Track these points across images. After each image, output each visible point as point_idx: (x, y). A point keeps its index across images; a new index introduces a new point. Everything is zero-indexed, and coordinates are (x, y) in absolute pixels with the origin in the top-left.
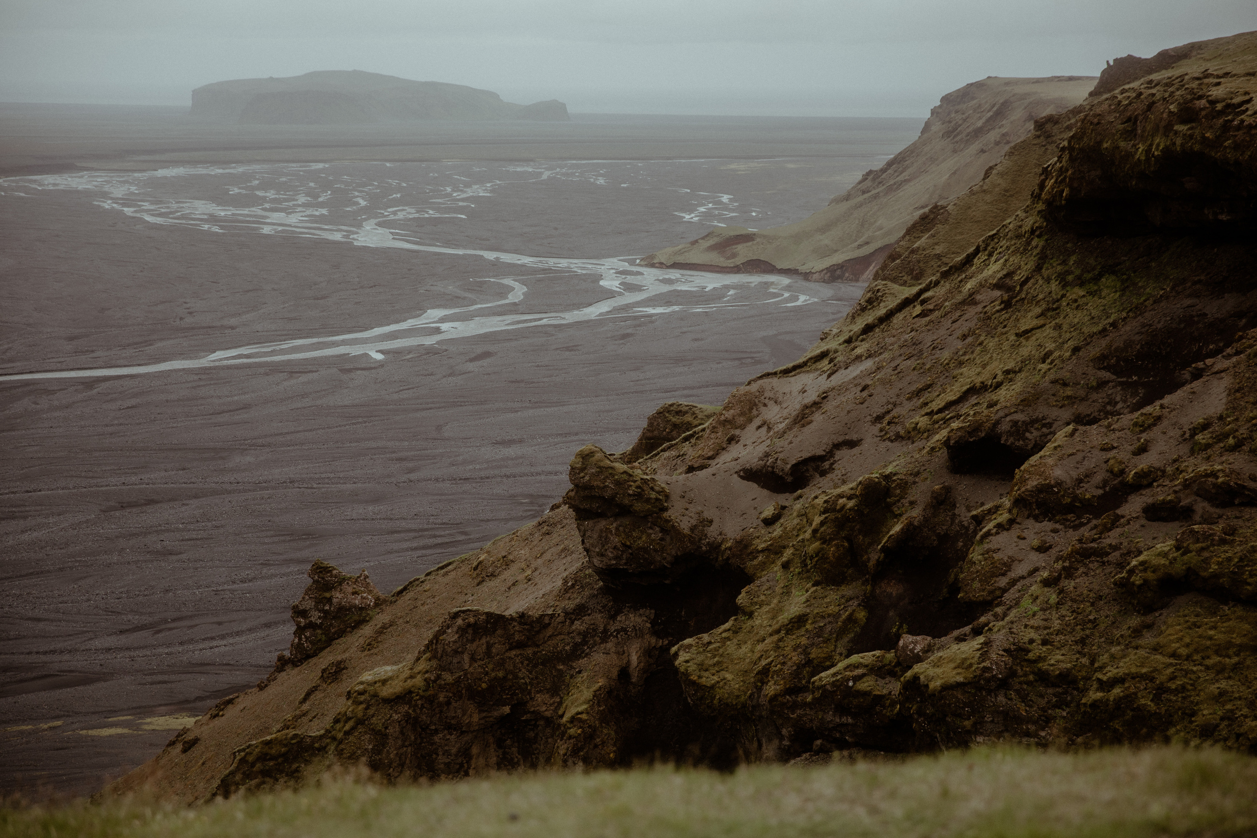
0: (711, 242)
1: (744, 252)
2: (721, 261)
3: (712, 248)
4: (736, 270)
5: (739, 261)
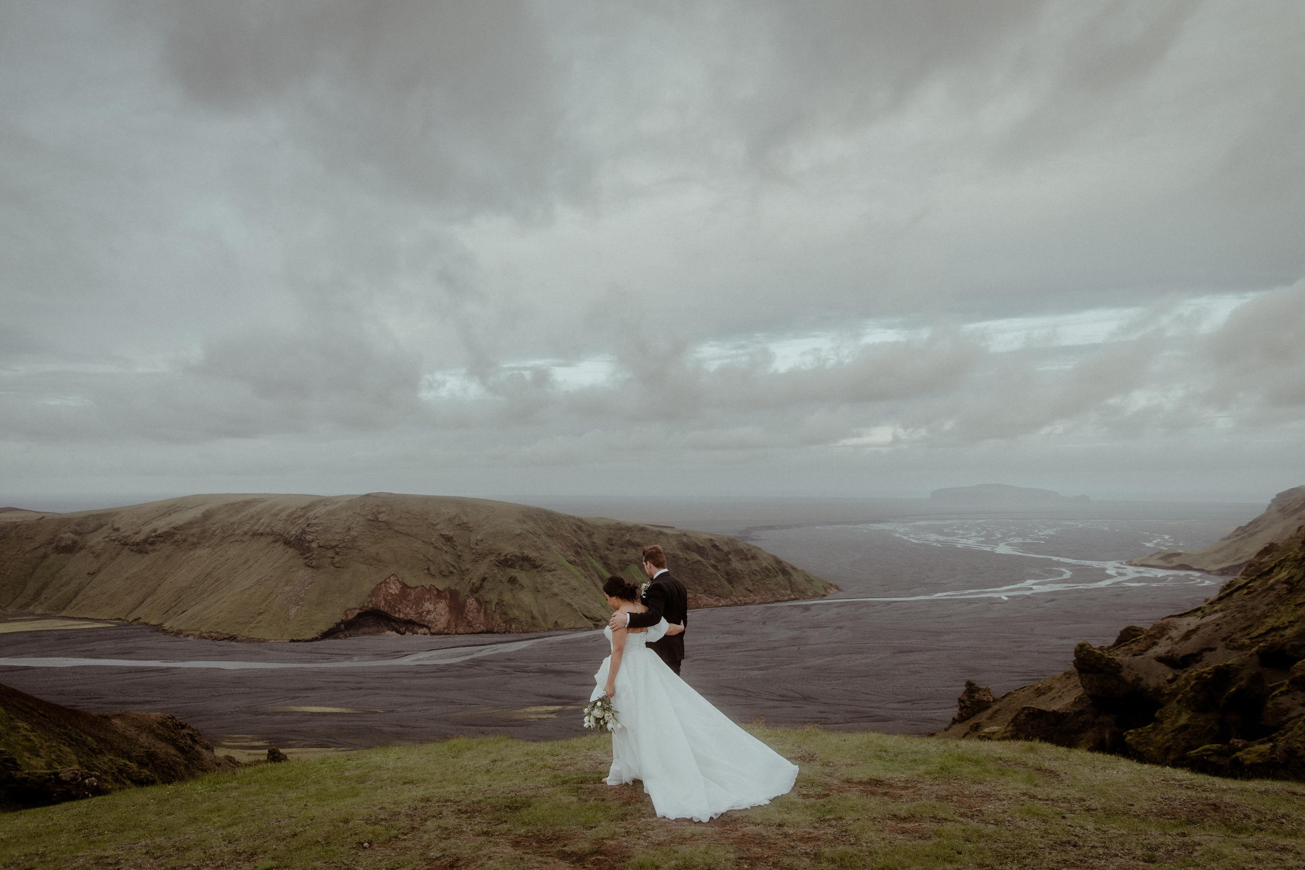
0: (1160, 556)
1: (1176, 561)
2: (1165, 564)
3: (1160, 558)
4: (1173, 568)
5: (1174, 564)
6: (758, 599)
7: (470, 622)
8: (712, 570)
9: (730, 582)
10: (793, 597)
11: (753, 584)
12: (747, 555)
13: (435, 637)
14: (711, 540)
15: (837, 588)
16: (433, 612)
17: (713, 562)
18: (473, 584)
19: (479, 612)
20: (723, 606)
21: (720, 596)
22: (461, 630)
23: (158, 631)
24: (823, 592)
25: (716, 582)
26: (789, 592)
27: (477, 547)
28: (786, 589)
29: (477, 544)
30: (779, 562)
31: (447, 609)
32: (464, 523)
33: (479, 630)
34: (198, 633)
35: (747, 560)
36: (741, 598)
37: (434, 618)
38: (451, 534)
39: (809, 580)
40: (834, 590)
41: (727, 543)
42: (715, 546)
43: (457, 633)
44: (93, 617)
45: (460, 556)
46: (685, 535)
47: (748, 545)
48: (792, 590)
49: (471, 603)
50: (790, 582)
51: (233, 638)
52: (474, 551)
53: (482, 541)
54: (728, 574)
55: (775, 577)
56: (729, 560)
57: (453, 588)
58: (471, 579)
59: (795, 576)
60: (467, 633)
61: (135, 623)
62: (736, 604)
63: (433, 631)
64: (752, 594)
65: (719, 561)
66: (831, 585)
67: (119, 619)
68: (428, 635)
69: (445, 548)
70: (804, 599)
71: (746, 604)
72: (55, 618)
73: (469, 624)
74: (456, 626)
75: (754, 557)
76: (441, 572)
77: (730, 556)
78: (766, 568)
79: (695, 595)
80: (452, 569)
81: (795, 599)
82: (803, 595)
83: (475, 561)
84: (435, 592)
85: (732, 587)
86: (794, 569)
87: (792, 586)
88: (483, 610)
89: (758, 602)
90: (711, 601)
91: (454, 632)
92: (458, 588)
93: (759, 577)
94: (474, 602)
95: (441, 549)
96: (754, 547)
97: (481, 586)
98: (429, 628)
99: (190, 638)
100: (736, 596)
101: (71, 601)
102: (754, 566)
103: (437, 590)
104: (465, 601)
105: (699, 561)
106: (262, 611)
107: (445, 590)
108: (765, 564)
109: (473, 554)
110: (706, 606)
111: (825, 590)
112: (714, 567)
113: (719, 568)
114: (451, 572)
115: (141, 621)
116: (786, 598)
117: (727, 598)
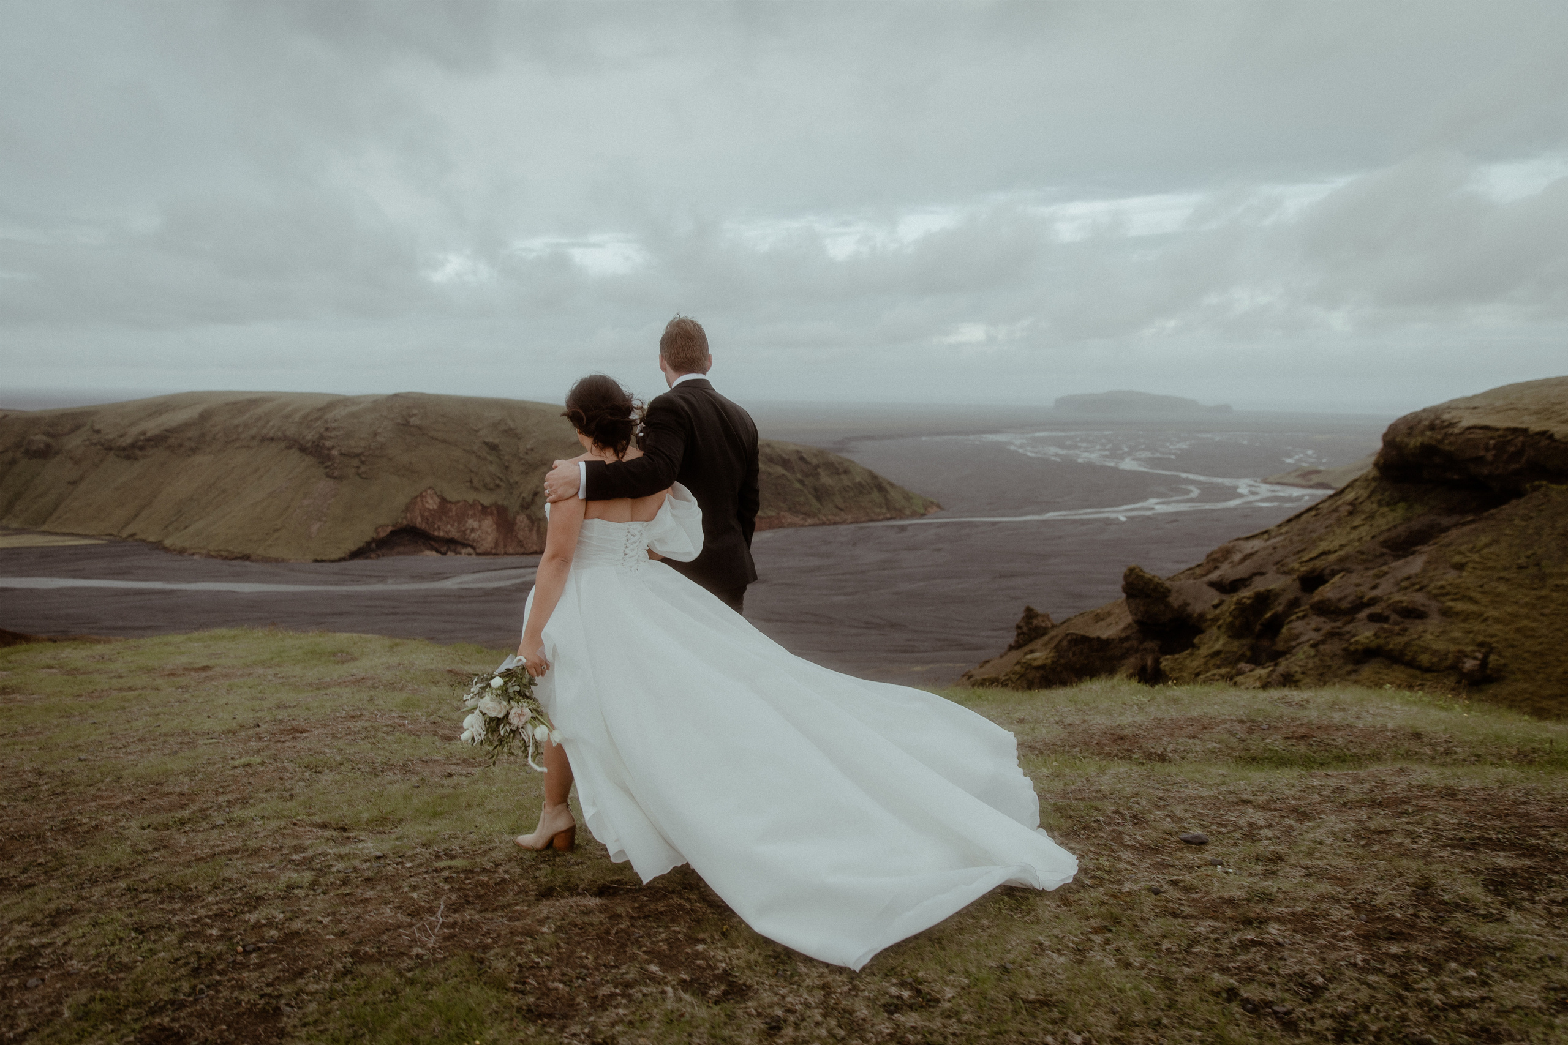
0: (1299, 473)
1: (1315, 479)
2: (1302, 482)
3: (1298, 476)
4: (1311, 487)
5: (1312, 483)
6: (849, 517)
7: (521, 541)
8: (798, 485)
9: (819, 499)
10: (888, 516)
11: (845, 502)
12: (838, 469)
13: (481, 557)
14: (798, 452)
15: (938, 506)
16: (477, 530)
17: (799, 476)
18: (524, 499)
19: (531, 530)
20: (810, 525)
21: (807, 515)
22: (511, 550)
23: (157, 548)
24: (922, 511)
25: (802, 499)
26: (884, 510)
27: (527, 457)
28: (881, 507)
29: (527, 453)
30: (874, 477)
31: (494, 527)
32: (511, 429)
33: (532, 550)
34: (204, 551)
35: (838, 474)
36: (830, 517)
37: (480, 537)
38: (496, 441)
39: (907, 497)
40: (935, 509)
41: (816, 456)
42: (802, 459)
43: (506, 554)
44: (80, 532)
45: (507, 467)
46: (768, 445)
47: (840, 457)
48: (888, 509)
49: (522, 520)
50: (886, 499)
51: (246, 557)
52: (523, 461)
53: (532, 449)
54: (816, 490)
55: (869, 493)
56: (818, 474)
57: (500, 503)
58: (521, 493)
59: (893, 494)
60: (517, 554)
61: (130, 539)
62: (824, 524)
63: (478, 551)
64: (842, 513)
65: (807, 475)
66: (932, 503)
67: (111, 535)
68: (474, 556)
69: (490, 458)
70: (901, 518)
71: (835, 523)
72: (33, 533)
73: (520, 543)
74: (505, 546)
75: (846, 472)
76: (485, 486)
77: (820, 470)
78: (860, 484)
79: (779, 514)
80: (498, 482)
81: (890, 519)
82: (899, 513)
83: (525, 473)
84: (480, 508)
85: (821, 505)
86: (892, 485)
87: (888, 505)
88: (535, 529)
89: (849, 521)
90: (797, 520)
91: (503, 552)
92: (505, 503)
93: (851, 494)
94: (525, 519)
95: (485, 459)
96: (847, 460)
97: (533, 502)
98: (474, 548)
99: (196, 557)
100: (824, 515)
101: (51, 514)
102: (846, 481)
103: (482, 505)
104: (515, 518)
105: (784, 475)
106: (278, 527)
107: (491, 505)
108: (858, 479)
109: (523, 464)
110: (791, 525)
111: (926, 509)
112: (801, 482)
113: (806, 483)
114: (498, 486)
115: (137, 537)
116: (881, 517)
117: (814, 517)
